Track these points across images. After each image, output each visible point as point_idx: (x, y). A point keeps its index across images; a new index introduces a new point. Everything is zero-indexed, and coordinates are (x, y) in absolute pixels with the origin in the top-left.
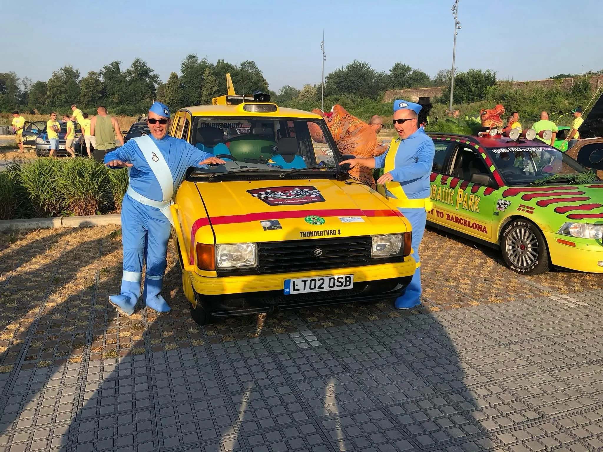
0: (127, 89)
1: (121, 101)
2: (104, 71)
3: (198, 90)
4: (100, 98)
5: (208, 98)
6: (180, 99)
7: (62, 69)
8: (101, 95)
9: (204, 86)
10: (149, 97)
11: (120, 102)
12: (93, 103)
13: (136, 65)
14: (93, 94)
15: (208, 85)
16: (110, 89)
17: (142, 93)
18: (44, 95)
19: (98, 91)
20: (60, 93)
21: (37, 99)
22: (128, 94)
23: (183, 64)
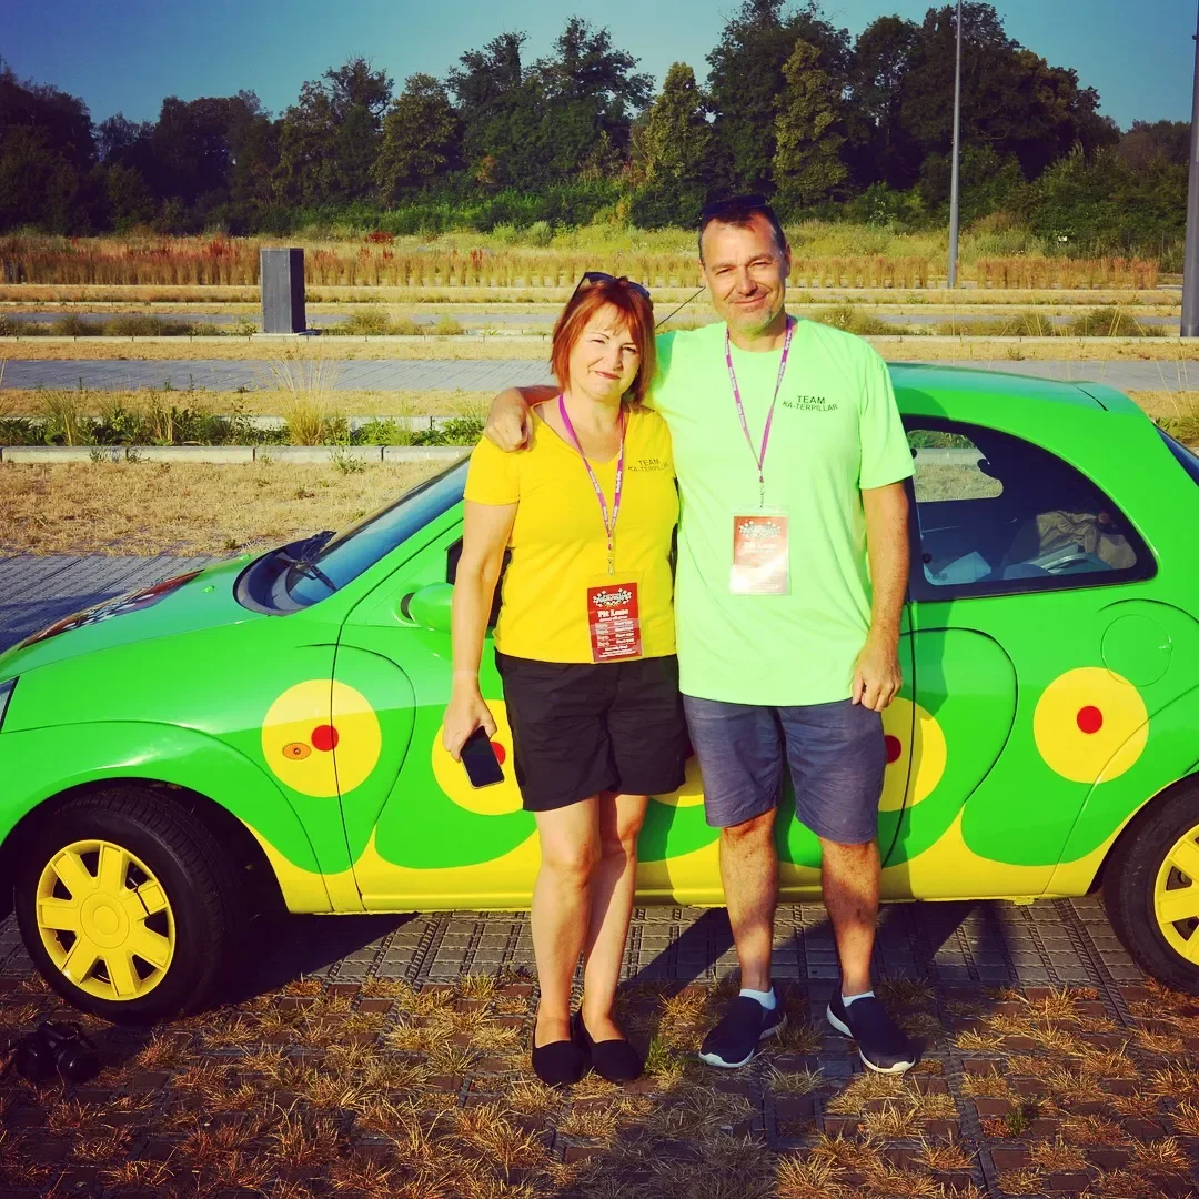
0: (523, 136)
1: (502, 180)
2: (465, 70)
3: (764, 127)
4: (441, 169)
5: (797, 158)
6: (697, 164)
7: (331, 74)
8: (442, 160)
9: (785, 111)
10: (601, 163)
11: (500, 180)
12: (415, 189)
13: (570, 42)
14: (413, 157)
15: (799, 107)
16: (474, 136)
17: (576, 147)
18: (272, 165)
19: (432, 142)
20: (317, 158)
21: (251, 181)
22: (526, 155)
23: (727, 28)
